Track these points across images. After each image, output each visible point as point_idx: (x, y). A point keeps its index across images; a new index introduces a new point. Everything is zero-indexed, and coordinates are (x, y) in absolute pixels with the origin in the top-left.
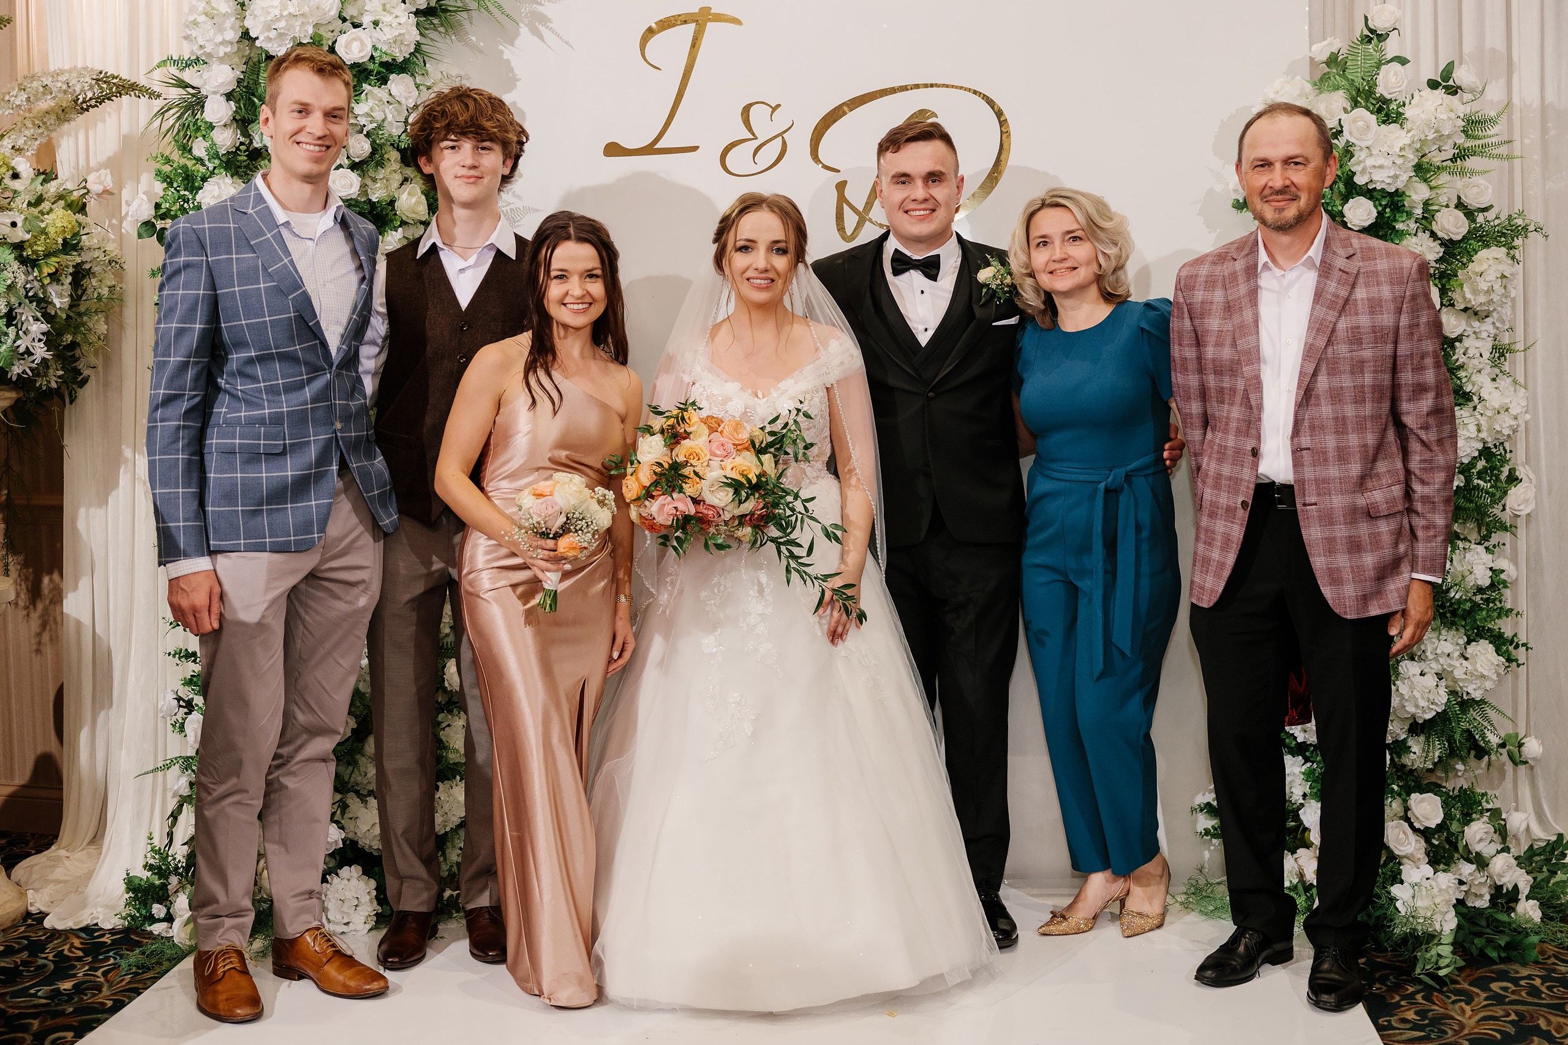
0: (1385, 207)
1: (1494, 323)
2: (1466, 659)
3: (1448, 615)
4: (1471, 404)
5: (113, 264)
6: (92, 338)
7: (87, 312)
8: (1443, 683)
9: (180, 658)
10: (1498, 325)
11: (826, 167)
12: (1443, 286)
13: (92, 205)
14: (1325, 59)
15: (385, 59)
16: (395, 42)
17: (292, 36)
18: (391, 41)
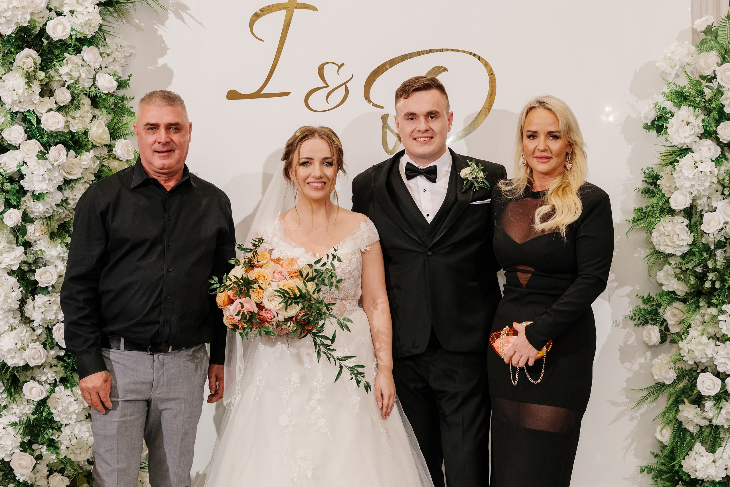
11: (375, 105)
14: (703, 30)
15: (79, 36)
16: (86, 25)
17: (16, 22)
18: (83, 24)
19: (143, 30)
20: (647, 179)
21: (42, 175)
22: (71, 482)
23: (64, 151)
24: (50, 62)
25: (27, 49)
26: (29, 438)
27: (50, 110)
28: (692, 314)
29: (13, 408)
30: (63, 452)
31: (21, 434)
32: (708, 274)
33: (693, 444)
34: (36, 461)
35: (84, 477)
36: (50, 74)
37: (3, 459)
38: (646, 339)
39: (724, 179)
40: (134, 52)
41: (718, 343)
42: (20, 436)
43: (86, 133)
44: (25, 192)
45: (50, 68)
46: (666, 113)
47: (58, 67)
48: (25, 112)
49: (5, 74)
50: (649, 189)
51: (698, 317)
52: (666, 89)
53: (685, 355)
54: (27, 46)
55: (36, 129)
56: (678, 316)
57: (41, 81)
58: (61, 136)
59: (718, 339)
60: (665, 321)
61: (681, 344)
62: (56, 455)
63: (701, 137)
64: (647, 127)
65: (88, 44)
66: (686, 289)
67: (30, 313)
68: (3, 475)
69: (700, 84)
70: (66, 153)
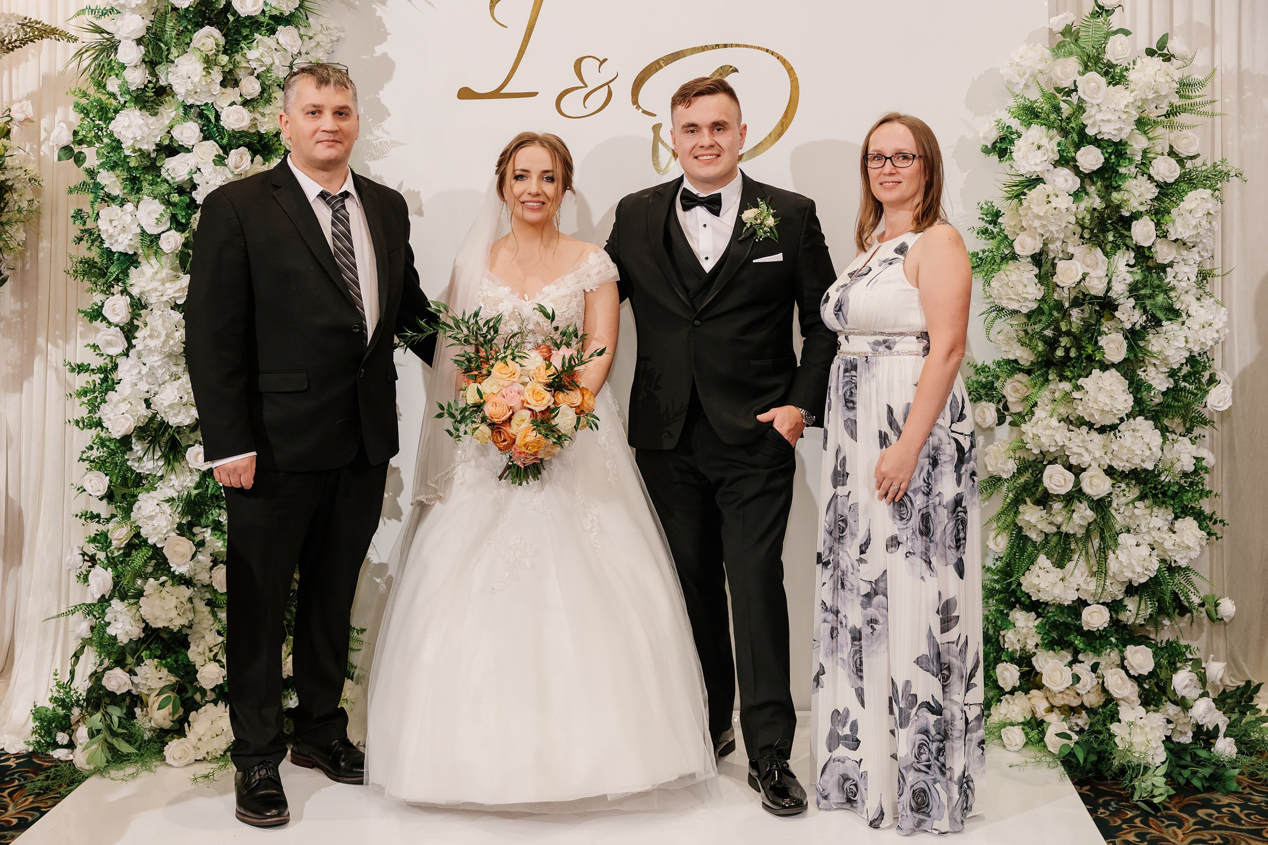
0: (1110, 154)
1: (1199, 252)
2: (1174, 532)
3: (1160, 496)
4: (1180, 320)
5: (33, 181)
6: (13, 244)
7: (9, 222)
8: (1155, 553)
9: (85, 519)
10: (1202, 253)
11: (644, 112)
12: (1158, 220)
13: (15, 130)
14: (1061, 30)
15: (274, 12)
19: (356, 9)
20: (984, 216)
23: (248, 156)
24: (235, 44)
25: (208, 27)
26: (189, 519)
27: (233, 103)
28: (1039, 389)
29: (171, 480)
31: (179, 513)
32: (1061, 339)
33: (1037, 556)
34: (197, 548)
36: (236, 59)
37: (155, 544)
38: (979, 420)
39: (1083, 218)
40: (343, 37)
41: (1071, 427)
42: (177, 516)
43: (277, 134)
45: (236, 52)
46: (1012, 133)
47: (245, 51)
48: (201, 105)
49: (178, 56)
50: (987, 230)
51: (1047, 393)
52: (1011, 103)
53: (1029, 441)
54: (208, 24)
55: (214, 126)
56: (1021, 392)
57: (223, 67)
58: (246, 136)
59: (1071, 422)
60: (1004, 397)
61: (1024, 427)
63: (1056, 164)
64: (986, 151)
65: (285, 23)
66: (1032, 358)
68: (155, 565)
69: (1055, 98)
70: (250, 158)
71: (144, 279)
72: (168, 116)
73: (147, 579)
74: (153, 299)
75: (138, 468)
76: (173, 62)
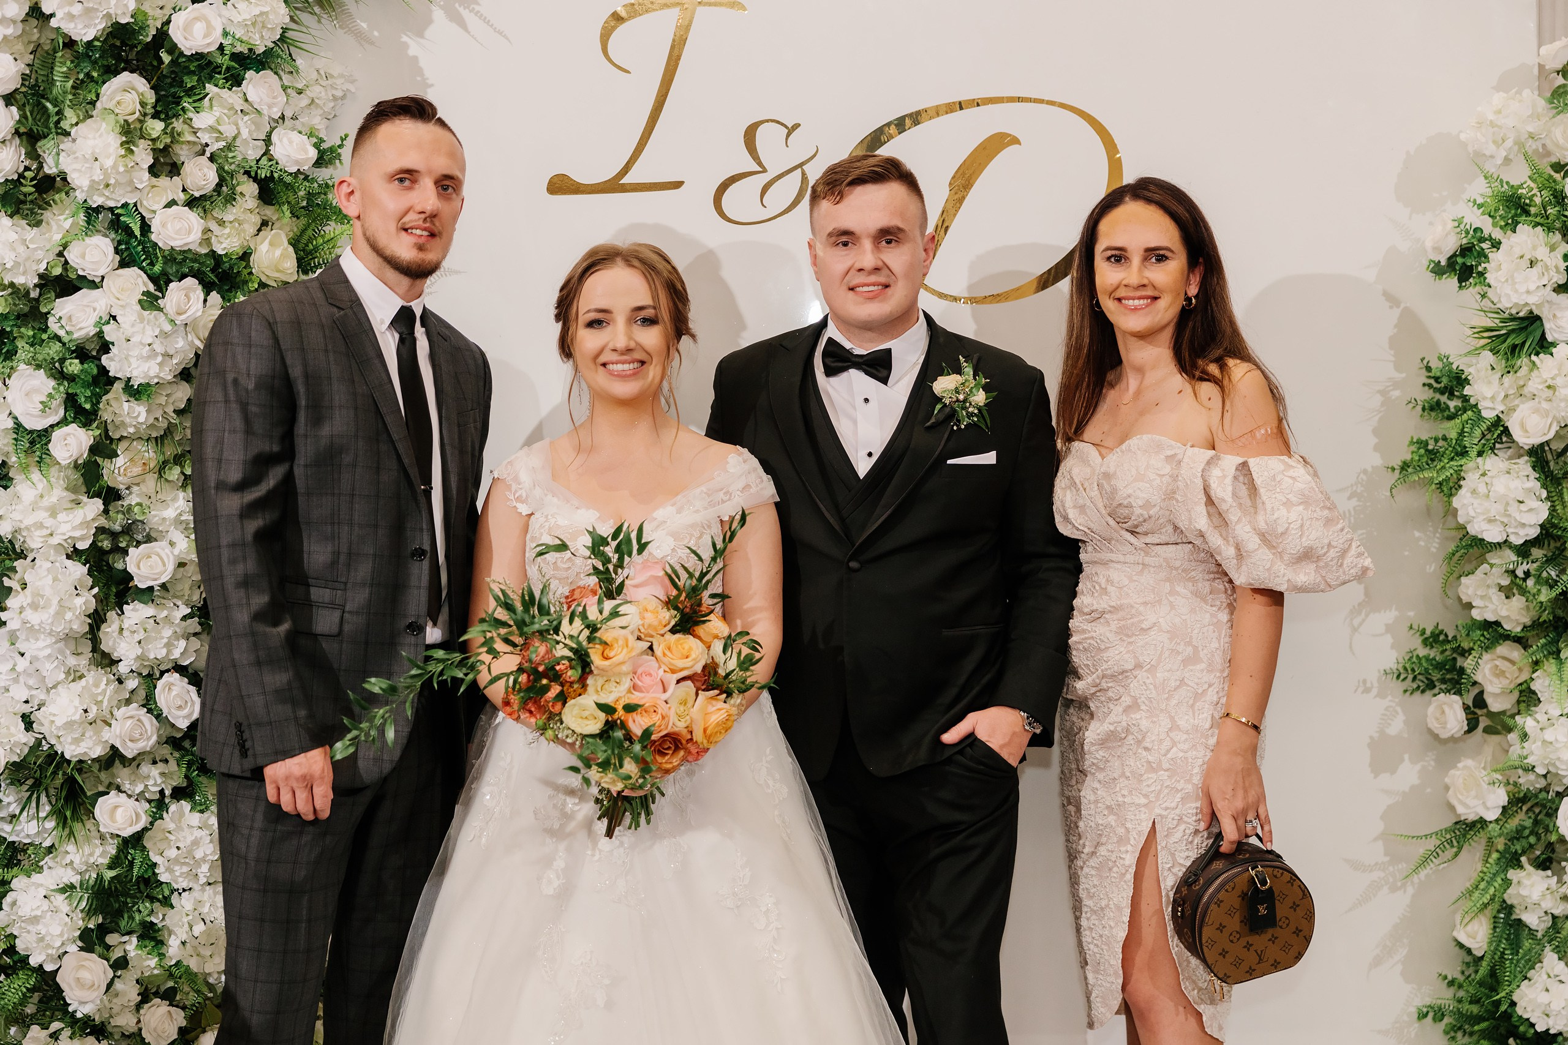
15: (240, 48)
16: (254, 24)
17: (105, 13)
18: (249, 23)
19: (373, 44)
20: (1433, 381)
21: (149, 345)
22: (190, 1019)
23: (199, 293)
24: (174, 103)
25: (126, 73)
26: (100, 920)
27: (172, 203)
28: (1543, 670)
29: (67, 853)
30: (173, 949)
31: (82, 911)
33: (1540, 955)
34: (114, 972)
35: (218, 1006)
36: (174, 128)
37: (41, 966)
38: (1435, 725)
40: (353, 90)
42: (80, 915)
43: (246, 256)
44: (111, 381)
45: (174, 116)
46: (1482, 240)
47: (190, 115)
48: (117, 208)
49: (77, 124)
50: (1438, 404)
52: (1483, 189)
54: (124, 70)
55: (138, 245)
56: (1508, 676)
57: (154, 140)
58: (195, 261)
60: (1477, 684)
62: (157, 959)
63: (1562, 290)
64: (1438, 270)
65: (258, 67)
66: (1527, 621)
67: (111, 643)
68: (40, 1001)
69: (1555, 181)
70: (202, 296)
71: (19, 507)
72: (60, 226)
73: (29, 1027)
74: (34, 541)
75: (10, 834)
76: (67, 134)
